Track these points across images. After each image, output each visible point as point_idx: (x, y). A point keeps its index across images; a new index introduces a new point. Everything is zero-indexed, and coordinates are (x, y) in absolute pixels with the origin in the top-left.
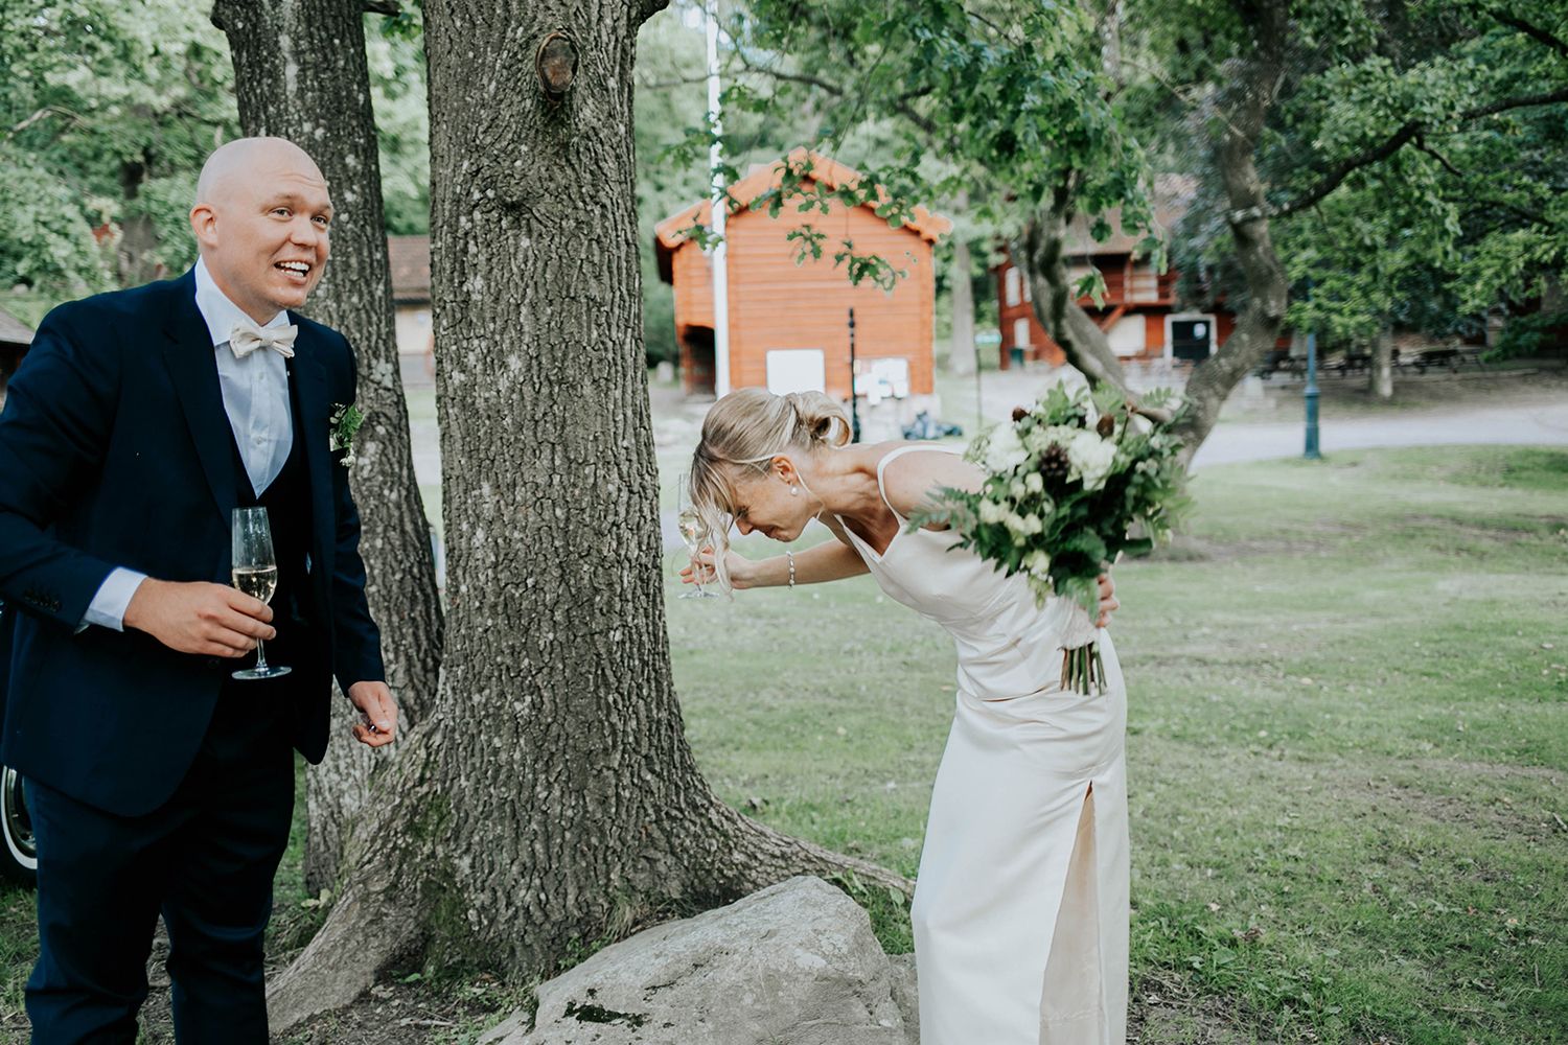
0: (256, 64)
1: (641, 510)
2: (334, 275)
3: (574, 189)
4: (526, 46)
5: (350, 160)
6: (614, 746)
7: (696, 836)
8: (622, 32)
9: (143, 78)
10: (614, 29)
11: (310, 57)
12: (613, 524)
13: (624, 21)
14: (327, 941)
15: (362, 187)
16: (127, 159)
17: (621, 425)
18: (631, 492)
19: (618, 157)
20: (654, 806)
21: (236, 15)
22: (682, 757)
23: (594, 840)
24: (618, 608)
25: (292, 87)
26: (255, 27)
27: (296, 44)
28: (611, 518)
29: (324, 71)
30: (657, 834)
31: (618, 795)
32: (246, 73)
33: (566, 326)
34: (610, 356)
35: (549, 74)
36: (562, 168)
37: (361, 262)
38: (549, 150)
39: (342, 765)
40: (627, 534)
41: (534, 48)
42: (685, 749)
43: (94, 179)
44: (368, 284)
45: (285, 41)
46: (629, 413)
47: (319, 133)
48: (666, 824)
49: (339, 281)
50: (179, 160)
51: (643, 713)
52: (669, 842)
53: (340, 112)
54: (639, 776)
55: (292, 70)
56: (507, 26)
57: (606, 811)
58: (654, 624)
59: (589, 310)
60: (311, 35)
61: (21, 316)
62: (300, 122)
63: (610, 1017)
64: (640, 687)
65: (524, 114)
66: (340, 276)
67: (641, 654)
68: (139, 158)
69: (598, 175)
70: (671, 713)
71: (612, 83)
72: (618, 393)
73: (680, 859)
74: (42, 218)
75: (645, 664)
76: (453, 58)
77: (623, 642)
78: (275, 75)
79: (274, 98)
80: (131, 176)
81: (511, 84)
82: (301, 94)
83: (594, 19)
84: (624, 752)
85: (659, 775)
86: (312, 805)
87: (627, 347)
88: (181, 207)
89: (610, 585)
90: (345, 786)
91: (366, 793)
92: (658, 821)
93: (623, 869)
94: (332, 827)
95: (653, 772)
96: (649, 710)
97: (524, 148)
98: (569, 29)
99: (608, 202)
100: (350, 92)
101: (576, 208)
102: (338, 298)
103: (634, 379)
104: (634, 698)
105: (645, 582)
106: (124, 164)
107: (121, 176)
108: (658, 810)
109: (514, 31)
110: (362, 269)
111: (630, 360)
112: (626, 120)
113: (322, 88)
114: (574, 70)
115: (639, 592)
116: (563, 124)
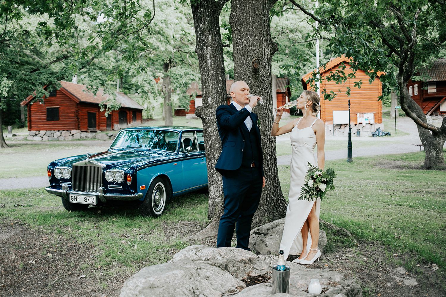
0: (203, 60)
1: (272, 145)
2: (217, 100)
3: (259, 86)
4: (251, 60)
5: (220, 78)
6: (266, 190)
7: (282, 209)
8: (269, 56)
9: (170, 44)
10: (267, 56)
11: (213, 59)
12: (266, 147)
13: (269, 54)
14: (212, 224)
15: (222, 83)
16: (165, 62)
17: (268, 129)
18: (270, 141)
19: (268, 79)
20: (274, 202)
21: (199, 51)
22: (280, 193)
23: (262, 208)
24: (267, 163)
25: (210, 64)
26: (203, 53)
27: (210, 56)
28: (266, 146)
29: (215, 61)
30: (274, 208)
31: (267, 199)
32: (201, 62)
33: (258, 110)
34: (266, 116)
35: (255, 66)
36: (257, 82)
37: (222, 98)
38: (255, 79)
39: (216, 193)
40: (269, 149)
41: (252, 61)
42: (281, 192)
43: (156, 66)
44: (223, 102)
45: (208, 56)
46: (270, 126)
47: (214, 73)
48: (276, 206)
49: (217, 101)
50: (177, 61)
51: (272, 184)
52: (277, 209)
53: (218, 69)
54: (271, 196)
55: (210, 61)
56: (248, 57)
57: (264, 202)
58: (274, 167)
59: (262, 107)
60: (213, 54)
61: (137, 101)
62: (211, 71)
63: (261, 234)
64: (271, 179)
65: (250, 73)
66: (218, 100)
67: (271, 172)
68: (168, 62)
69: (264, 83)
70: (278, 185)
71: (267, 66)
72: (267, 123)
73: (279, 213)
74: (145, 79)
75: (272, 174)
76: (238, 62)
77: (268, 170)
78: (206, 62)
79: (206, 66)
80: (166, 66)
81: (248, 67)
82: (211, 65)
83: (263, 55)
84: (268, 191)
85: (275, 196)
86: (210, 201)
87: (269, 114)
88: (179, 75)
89: (266, 159)
90: (216, 197)
91: (220, 199)
92: (275, 205)
93: (267, 214)
94: (214, 206)
95: (274, 195)
96: (273, 183)
97: (250, 79)
98: (259, 57)
99: (266, 88)
100: (220, 65)
101: (260, 89)
102: (217, 104)
103: (271, 120)
104: (270, 181)
105: (272, 159)
106: (164, 63)
107: (164, 66)
108: (275, 203)
109: (249, 58)
110: (222, 99)
111: (270, 117)
112: (270, 72)
113: (215, 65)
114: (259, 65)
115: (271, 160)
116: (257, 74)
